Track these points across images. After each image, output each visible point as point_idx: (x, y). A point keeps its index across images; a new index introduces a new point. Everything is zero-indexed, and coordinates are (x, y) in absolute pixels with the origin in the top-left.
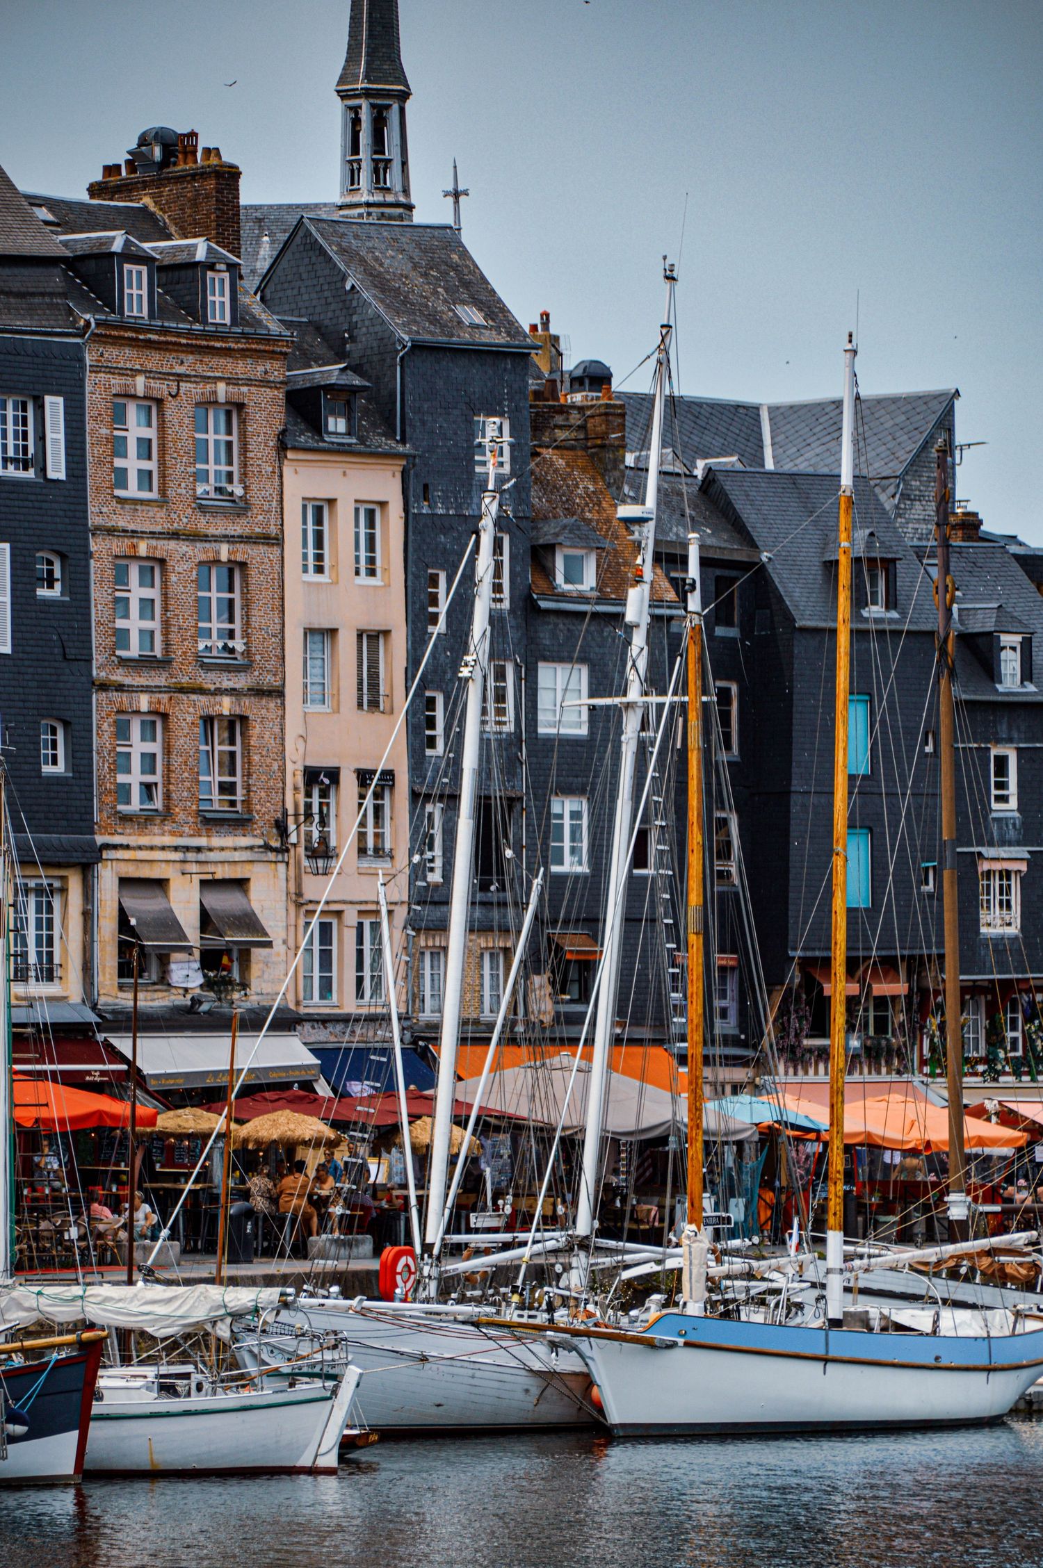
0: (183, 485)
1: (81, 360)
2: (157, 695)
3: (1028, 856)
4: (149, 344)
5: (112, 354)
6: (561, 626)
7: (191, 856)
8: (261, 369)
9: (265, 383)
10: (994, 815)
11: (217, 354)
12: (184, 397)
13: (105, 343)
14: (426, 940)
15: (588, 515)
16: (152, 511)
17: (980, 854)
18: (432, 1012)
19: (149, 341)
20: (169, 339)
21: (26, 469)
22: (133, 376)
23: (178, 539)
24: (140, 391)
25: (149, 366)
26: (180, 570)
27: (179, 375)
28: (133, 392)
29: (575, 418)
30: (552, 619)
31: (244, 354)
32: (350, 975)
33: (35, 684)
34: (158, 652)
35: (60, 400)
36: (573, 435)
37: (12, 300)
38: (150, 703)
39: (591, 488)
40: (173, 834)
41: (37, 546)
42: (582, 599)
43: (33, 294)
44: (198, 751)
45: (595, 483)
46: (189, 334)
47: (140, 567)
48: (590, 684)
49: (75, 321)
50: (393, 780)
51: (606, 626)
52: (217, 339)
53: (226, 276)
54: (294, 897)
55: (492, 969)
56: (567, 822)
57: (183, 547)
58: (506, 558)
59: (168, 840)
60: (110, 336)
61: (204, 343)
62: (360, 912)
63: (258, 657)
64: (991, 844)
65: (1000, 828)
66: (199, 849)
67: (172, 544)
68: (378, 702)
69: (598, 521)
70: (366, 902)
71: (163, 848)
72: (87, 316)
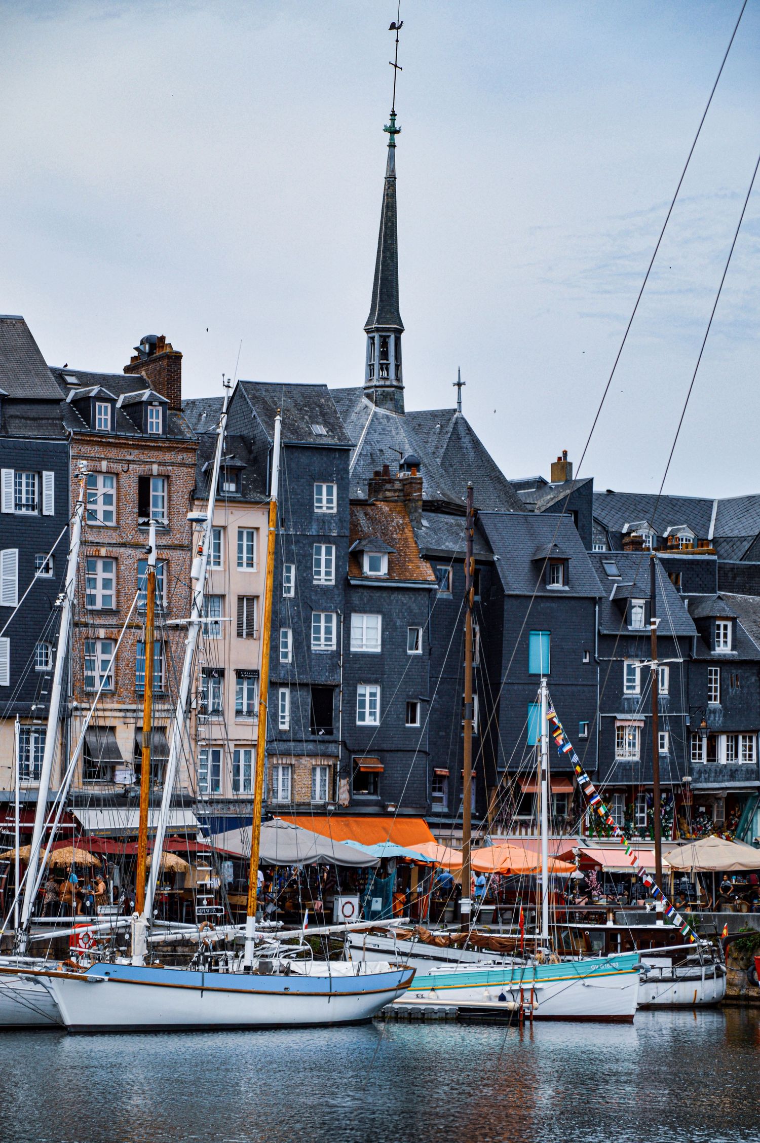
0: (130, 518)
1: (67, 453)
2: (111, 629)
3: (644, 718)
4: (109, 444)
5: (86, 449)
6: (366, 594)
7: (129, 714)
8: (180, 457)
9: (183, 465)
10: (625, 696)
11: (153, 450)
12: (132, 472)
13: (82, 444)
14: (277, 760)
15: (395, 536)
16: (110, 532)
17: (615, 717)
18: (283, 798)
19: (109, 442)
20: (121, 441)
21: (33, 510)
22: (99, 461)
23: (126, 547)
24: (104, 469)
25: (110, 456)
26: (127, 563)
27: (128, 461)
28: (99, 469)
29: (398, 485)
30: (360, 590)
31: (170, 449)
32: (230, 777)
33: (32, 623)
34: (114, 607)
35: (52, 474)
36: (397, 494)
37: (28, 422)
38: (106, 633)
39: (401, 522)
40: (118, 702)
41: (37, 550)
42: (378, 579)
43: (42, 419)
44: (135, 659)
45: (404, 518)
46: (133, 438)
47: (104, 562)
48: (383, 625)
49: (65, 433)
50: (258, 675)
51: (392, 594)
52: (151, 441)
53: (160, 408)
54: (194, 737)
55: (321, 776)
56: (368, 698)
57: (129, 551)
58: (333, 558)
59: (116, 706)
60: (84, 440)
61: (144, 443)
62: (236, 745)
63: (175, 610)
64: (623, 712)
65: (629, 704)
66: (134, 711)
67: (122, 550)
68: (253, 634)
69: (400, 539)
70: (240, 740)
71: (111, 710)
72: (69, 430)
